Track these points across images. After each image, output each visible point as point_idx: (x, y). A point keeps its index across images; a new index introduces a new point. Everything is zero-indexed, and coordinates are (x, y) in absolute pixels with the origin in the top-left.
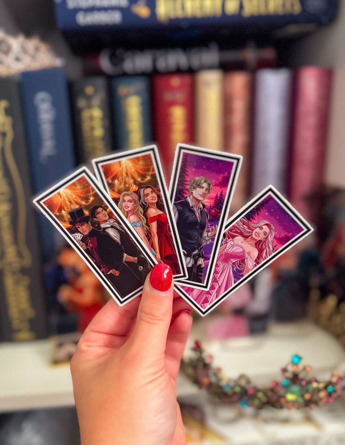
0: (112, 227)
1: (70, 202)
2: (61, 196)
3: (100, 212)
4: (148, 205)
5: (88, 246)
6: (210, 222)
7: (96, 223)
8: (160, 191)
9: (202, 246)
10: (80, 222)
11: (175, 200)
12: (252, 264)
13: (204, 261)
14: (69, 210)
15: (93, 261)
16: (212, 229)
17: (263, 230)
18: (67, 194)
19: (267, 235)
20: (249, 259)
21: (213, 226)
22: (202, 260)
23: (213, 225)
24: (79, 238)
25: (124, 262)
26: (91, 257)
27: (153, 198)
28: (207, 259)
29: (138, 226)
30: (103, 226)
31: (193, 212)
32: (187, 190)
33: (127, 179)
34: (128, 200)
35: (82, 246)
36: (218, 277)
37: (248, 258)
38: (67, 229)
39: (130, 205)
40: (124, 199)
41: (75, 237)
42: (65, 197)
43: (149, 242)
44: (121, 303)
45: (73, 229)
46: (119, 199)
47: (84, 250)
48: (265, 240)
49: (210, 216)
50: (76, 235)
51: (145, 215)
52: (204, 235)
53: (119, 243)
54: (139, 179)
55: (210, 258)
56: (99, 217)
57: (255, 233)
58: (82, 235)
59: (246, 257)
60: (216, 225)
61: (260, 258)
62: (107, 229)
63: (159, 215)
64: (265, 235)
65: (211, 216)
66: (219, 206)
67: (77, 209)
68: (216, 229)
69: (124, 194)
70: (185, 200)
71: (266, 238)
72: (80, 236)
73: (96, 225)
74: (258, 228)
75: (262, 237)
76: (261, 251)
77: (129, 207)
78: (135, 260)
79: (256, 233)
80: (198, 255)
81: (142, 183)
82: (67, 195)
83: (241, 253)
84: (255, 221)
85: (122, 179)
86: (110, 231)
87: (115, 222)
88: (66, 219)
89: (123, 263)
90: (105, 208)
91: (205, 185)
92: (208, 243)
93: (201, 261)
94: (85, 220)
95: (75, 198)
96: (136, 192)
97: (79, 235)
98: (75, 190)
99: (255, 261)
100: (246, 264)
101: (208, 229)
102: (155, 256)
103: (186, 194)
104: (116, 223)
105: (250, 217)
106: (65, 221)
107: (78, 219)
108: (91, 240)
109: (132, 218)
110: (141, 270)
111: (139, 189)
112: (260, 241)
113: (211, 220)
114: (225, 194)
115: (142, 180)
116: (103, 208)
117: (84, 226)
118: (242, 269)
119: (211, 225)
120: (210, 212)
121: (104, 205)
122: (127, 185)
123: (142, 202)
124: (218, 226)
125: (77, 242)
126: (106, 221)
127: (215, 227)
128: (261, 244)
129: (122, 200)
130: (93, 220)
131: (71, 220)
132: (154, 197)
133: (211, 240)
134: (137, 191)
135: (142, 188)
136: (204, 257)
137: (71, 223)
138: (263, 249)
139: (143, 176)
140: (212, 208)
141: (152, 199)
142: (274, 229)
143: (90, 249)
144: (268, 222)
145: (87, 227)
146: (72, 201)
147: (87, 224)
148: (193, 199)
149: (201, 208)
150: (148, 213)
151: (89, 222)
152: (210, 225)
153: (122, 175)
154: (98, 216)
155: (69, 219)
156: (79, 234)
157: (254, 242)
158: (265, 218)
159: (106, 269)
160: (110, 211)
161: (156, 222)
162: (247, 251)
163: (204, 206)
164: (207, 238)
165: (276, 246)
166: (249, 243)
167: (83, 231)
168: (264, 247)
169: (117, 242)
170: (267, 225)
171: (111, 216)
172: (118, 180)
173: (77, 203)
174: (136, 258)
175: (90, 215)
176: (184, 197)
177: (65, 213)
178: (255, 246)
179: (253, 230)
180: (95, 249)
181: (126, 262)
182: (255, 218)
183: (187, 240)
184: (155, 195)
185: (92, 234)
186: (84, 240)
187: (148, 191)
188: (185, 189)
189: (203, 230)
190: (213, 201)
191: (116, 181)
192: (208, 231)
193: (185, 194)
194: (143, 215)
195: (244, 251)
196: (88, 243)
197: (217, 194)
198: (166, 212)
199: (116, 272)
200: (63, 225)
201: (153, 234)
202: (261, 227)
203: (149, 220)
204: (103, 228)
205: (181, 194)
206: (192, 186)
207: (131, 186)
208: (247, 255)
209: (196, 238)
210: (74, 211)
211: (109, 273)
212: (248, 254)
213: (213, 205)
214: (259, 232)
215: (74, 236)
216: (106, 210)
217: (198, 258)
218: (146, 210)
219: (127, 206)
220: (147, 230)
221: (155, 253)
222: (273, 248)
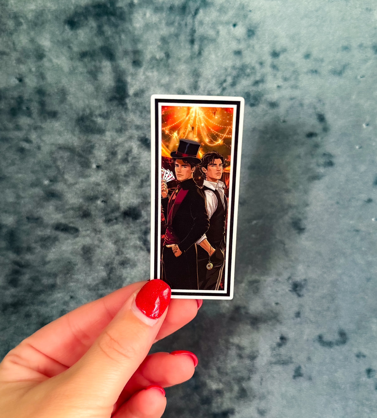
0: (216, 192)
1: (193, 128)
2: (188, 114)
3: (216, 164)
5: (170, 195)
7: (200, 174)
10: (184, 160)
14: (184, 136)
15: (162, 218)
18: (197, 115)
24: (169, 178)
25: (197, 245)
26: (163, 211)
30: (206, 183)
35: (162, 191)
38: (163, 158)
41: (163, 174)
42: (192, 118)
45: (169, 163)
47: (162, 197)
50: (167, 172)
53: (207, 217)
56: (210, 170)
62: (208, 190)
67: (194, 142)
72: (170, 177)
73: (200, 177)
78: (211, 251)
82: (195, 117)
86: (209, 195)
87: (223, 188)
88: (171, 146)
89: (194, 244)
90: (226, 164)
94: (192, 162)
95: (203, 128)
97: (170, 175)
98: (210, 117)
104: (223, 191)
106: (167, 147)
107: (185, 156)
108: (179, 191)
110: (208, 268)
116: (223, 163)
117: (185, 168)
121: (227, 159)
125: (162, 182)
126: (214, 180)
130: (201, 169)
131: (176, 150)
137: (172, 154)
143: (169, 201)
145: (188, 171)
146: (196, 129)
147: (190, 168)
151: (194, 168)
154: (210, 167)
155: (175, 146)
156: (171, 174)
159: (168, 239)
160: (228, 172)
167: (180, 173)
169: (207, 214)
171: (224, 178)
173: (199, 135)
174: (215, 250)
175: (202, 159)
177: (176, 137)
180: (175, 205)
181: (198, 246)
185: (187, 184)
186: (171, 185)
196: (174, 192)
199: (177, 250)
200: (162, 151)
204: (204, 186)
210: (188, 142)
211: (168, 246)
215: (164, 172)
216: (224, 166)
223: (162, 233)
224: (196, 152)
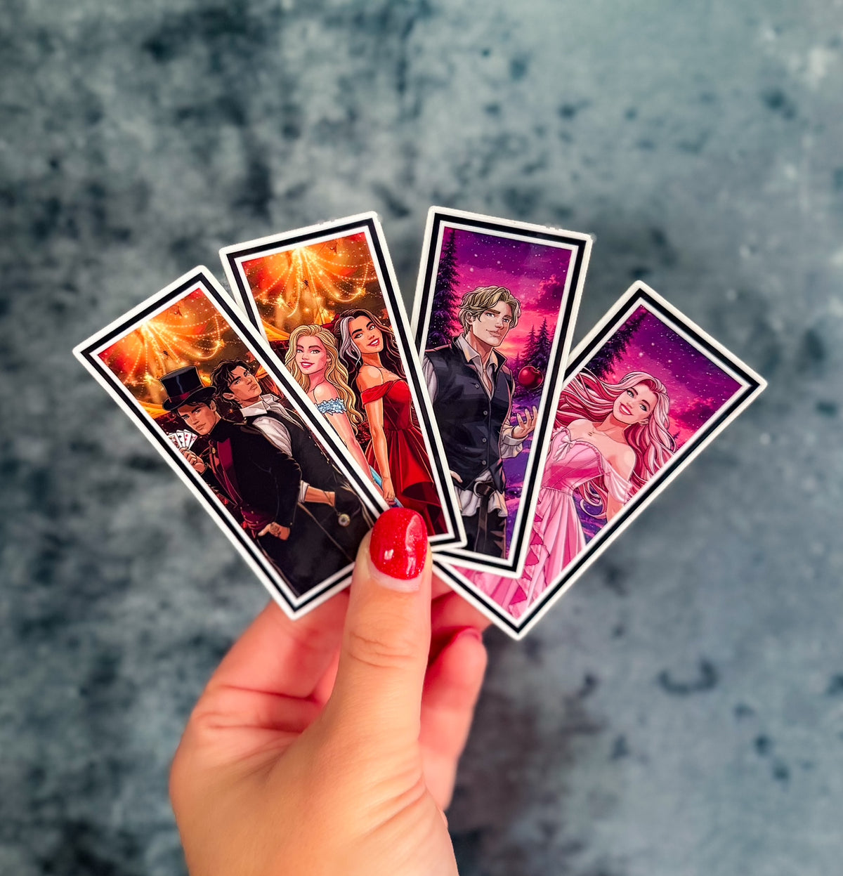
0: (270, 414)
1: (165, 353)
2: (142, 340)
3: (240, 377)
4: (361, 360)
5: (209, 463)
6: (519, 400)
7: (229, 406)
8: (389, 324)
9: (500, 461)
10: (189, 402)
11: (428, 346)
12: (625, 487)
13: (506, 500)
14: (162, 372)
15: (222, 501)
16: (524, 418)
17: (639, 398)
18: (157, 333)
19: (652, 409)
20: (615, 476)
21: (526, 410)
22: (502, 497)
23: (526, 408)
24: (188, 442)
25: (302, 503)
26: (216, 491)
27: (372, 340)
28: (514, 494)
29: (337, 411)
30: (246, 412)
31: (474, 374)
32: (459, 320)
33: (307, 295)
34: (310, 347)
35: (193, 464)
36: (543, 529)
37: (612, 474)
38: (157, 420)
39: (315, 358)
40: (300, 343)
41: (176, 442)
42: (153, 341)
43: (364, 452)
44: (295, 609)
45: (171, 422)
46: (287, 343)
47: (199, 473)
48: (647, 422)
49: (516, 386)
50: (179, 434)
51: (353, 382)
52: (504, 434)
53: (286, 456)
54: (337, 295)
55: (521, 491)
56: (237, 390)
57: (620, 408)
58: (194, 435)
59: (606, 472)
60: (534, 407)
61: (643, 470)
62: (258, 419)
63: (390, 384)
64: (645, 410)
65: (520, 384)
66: (537, 360)
67: (183, 369)
68: (533, 418)
69: (300, 331)
70: (453, 346)
71: (649, 417)
72: (189, 438)
73: (230, 410)
74: (626, 392)
75: (638, 415)
76: (641, 453)
77: (312, 364)
78: (329, 499)
79: (623, 407)
80: (490, 484)
81: (345, 304)
82: (157, 337)
83: (592, 461)
84: (614, 377)
85: (294, 295)
86: (264, 424)
87: (277, 401)
88: (155, 396)
89: (298, 506)
90: (253, 368)
91: (502, 307)
92: (515, 453)
93: (498, 501)
94: (202, 397)
95: (179, 343)
96: (332, 327)
97: (187, 436)
98: (177, 323)
99: (630, 480)
100: (609, 489)
101: (513, 417)
102: (381, 489)
103: (454, 328)
104: (279, 405)
105: (600, 366)
106: (151, 401)
108: (216, 449)
109: (321, 391)
110: (344, 524)
111: (336, 319)
112: (636, 426)
113: (520, 396)
114: (551, 329)
115: (345, 296)
116: (247, 369)
117: (200, 413)
118: (601, 503)
119: (519, 408)
120: (516, 375)
121: (249, 359)
122: (307, 310)
123: (345, 352)
124: (538, 410)
126: (254, 400)
127: (531, 411)
128: (639, 434)
129: (295, 347)
130: (223, 397)
131: (167, 397)
132: (375, 338)
133: (521, 445)
134: (333, 322)
135: (344, 316)
136: (505, 490)
137: (166, 406)
138: (646, 448)
139: (347, 288)
140: (522, 366)
141: (370, 345)
142: (665, 392)
143: (215, 472)
144: (647, 376)
145: (207, 414)
146: (171, 350)
147: (207, 407)
148: (472, 344)
149: (493, 365)
150: (361, 379)
151: (213, 403)
152: (517, 408)
153: (294, 285)
154: (234, 387)
155: (161, 394)
156: (186, 433)
157: (621, 430)
158: (638, 365)
159: (255, 523)
160: (265, 375)
161: (381, 400)
162: (605, 455)
163: (501, 359)
164: (513, 441)
165: (678, 434)
166: (610, 432)
167: (198, 424)
168: (648, 441)
169: (283, 452)
170: (645, 382)
172: (284, 298)
173: (182, 355)
174: (333, 493)
175: (214, 384)
176: (450, 338)
177: (152, 381)
178: (623, 440)
179: (613, 400)
180: (226, 471)
181: (306, 504)
182: (613, 368)
183: (460, 445)
184: (376, 333)
185: (219, 432)
186: (198, 447)
187: (360, 322)
188: (453, 318)
189: (502, 419)
190: (523, 347)
191: (280, 301)
192: (515, 424)
193: (451, 331)
194: (349, 385)
195: (598, 457)
196: (210, 455)
197: (533, 330)
198: (405, 376)
199: (280, 530)
200: (148, 412)
201: (373, 433)
202: (631, 390)
203: (363, 398)
204: (247, 417)
205: (442, 330)
206: (470, 309)
207: (318, 310)
208: (607, 467)
209: (484, 440)
210: (174, 375)
211: (262, 533)
212: (609, 462)
213: (523, 356)
214: (630, 403)
215: (174, 438)
216: (253, 372)
217: (490, 492)
218: (355, 372)
219: (307, 361)
220: (360, 422)
221: (380, 481)
222: (672, 442)
223: (240, 521)
224: (197, 381)
